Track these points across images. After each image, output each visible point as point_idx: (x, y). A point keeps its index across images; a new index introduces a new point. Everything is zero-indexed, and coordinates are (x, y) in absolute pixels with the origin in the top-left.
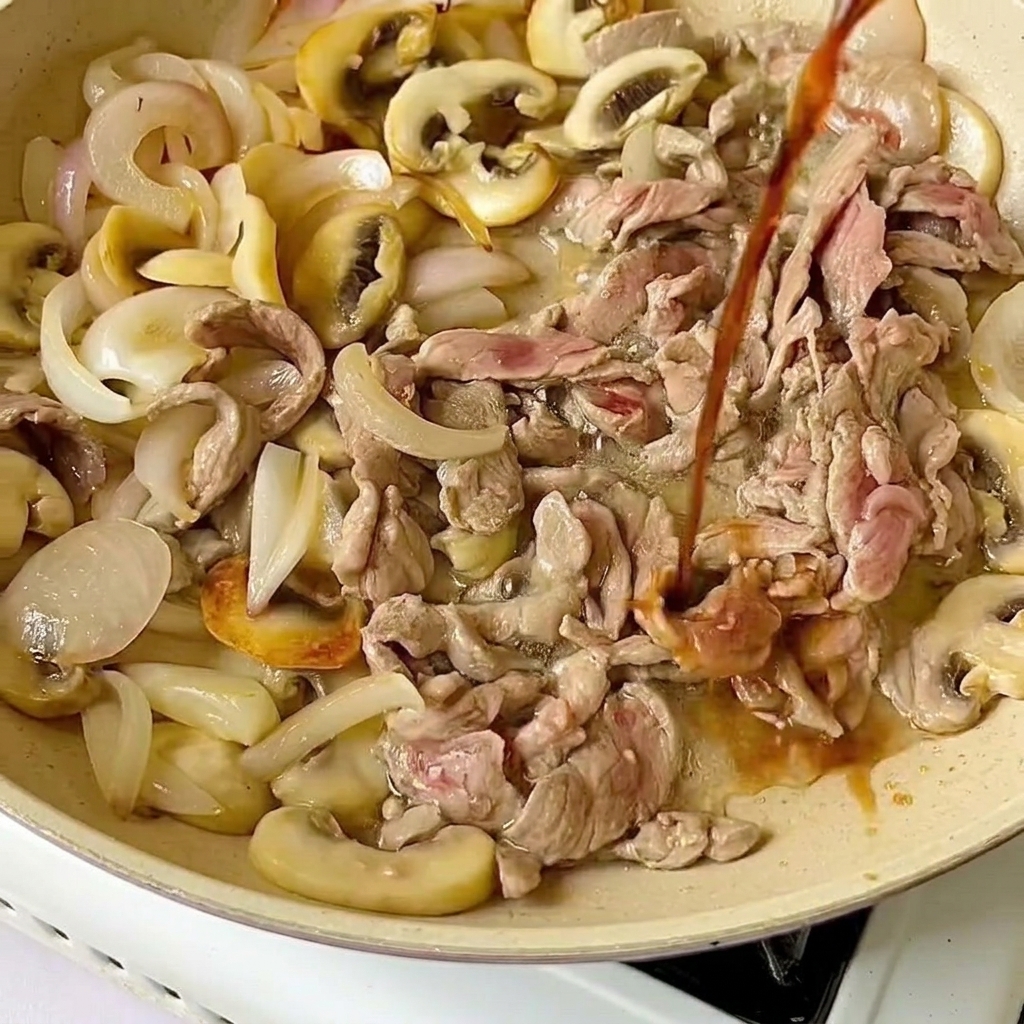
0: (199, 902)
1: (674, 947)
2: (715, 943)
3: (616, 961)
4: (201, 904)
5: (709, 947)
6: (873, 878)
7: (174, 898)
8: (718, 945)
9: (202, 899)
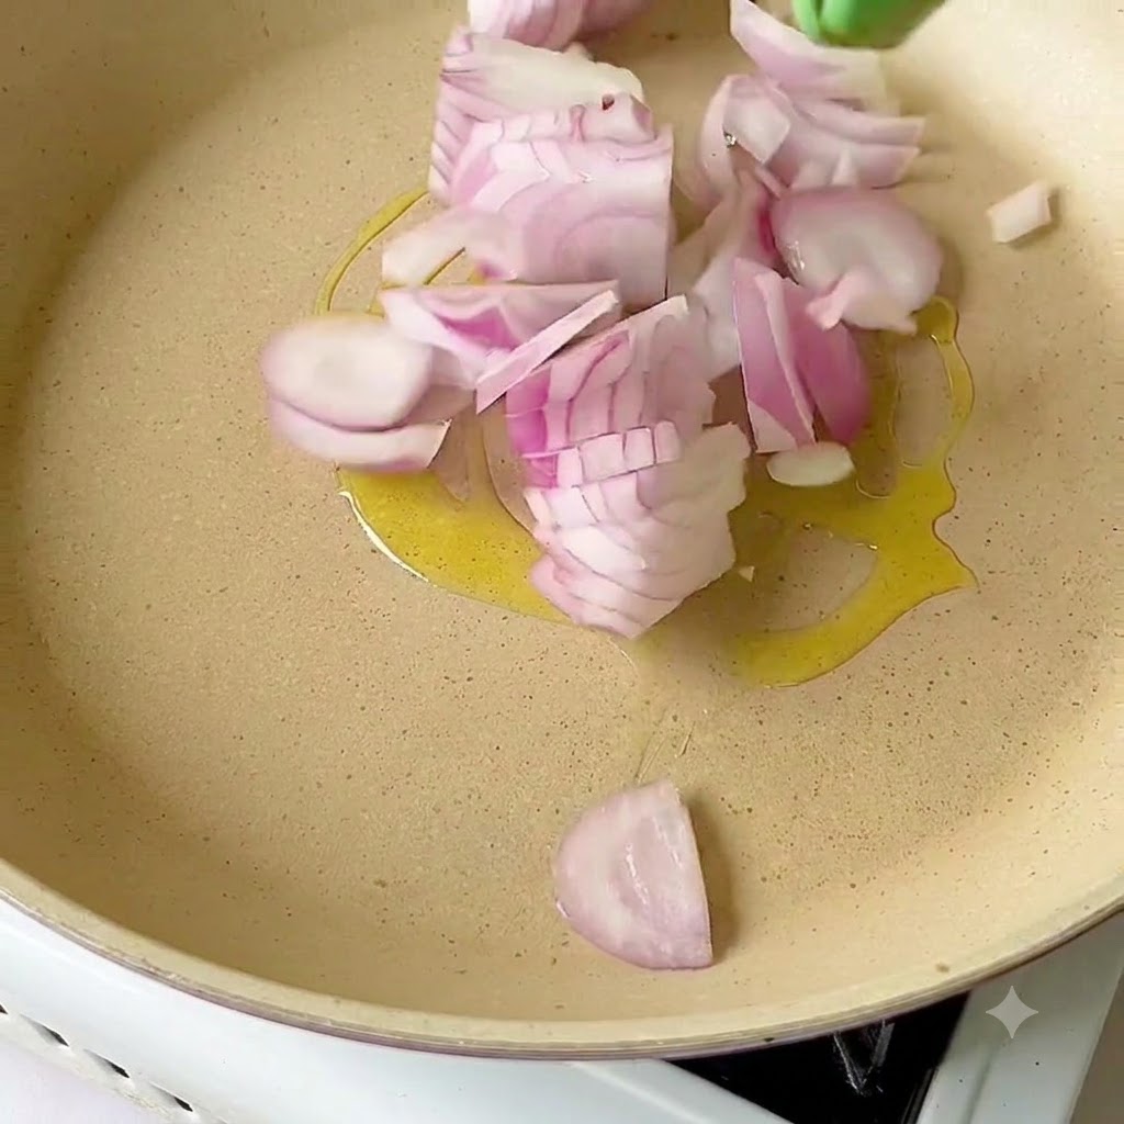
0: (197, 988)
2: (769, 1039)
3: (656, 1059)
4: (200, 991)
5: (762, 1044)
7: (173, 985)
8: (772, 1042)
9: (201, 985)
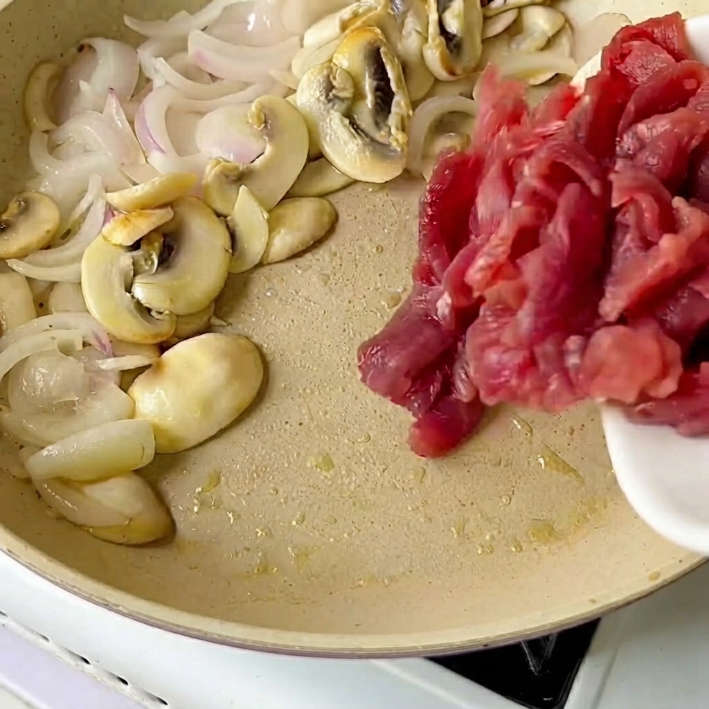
1: (460, 647)
2: (486, 645)
5: (481, 648)
6: (593, 601)
8: (488, 647)
